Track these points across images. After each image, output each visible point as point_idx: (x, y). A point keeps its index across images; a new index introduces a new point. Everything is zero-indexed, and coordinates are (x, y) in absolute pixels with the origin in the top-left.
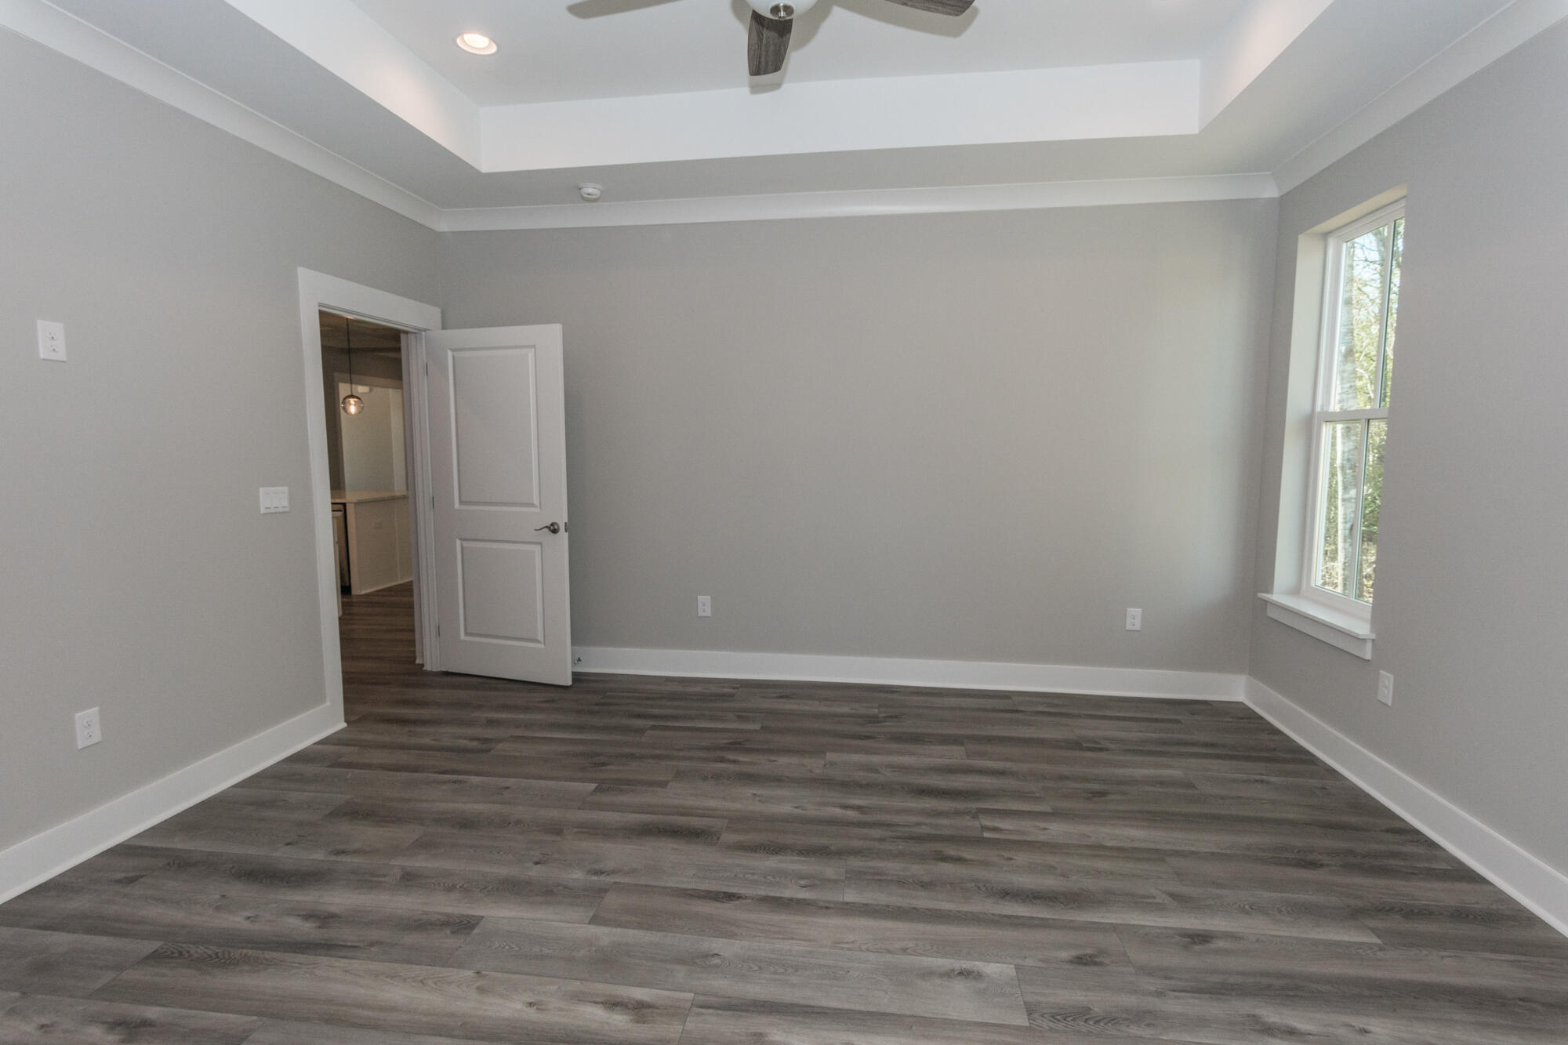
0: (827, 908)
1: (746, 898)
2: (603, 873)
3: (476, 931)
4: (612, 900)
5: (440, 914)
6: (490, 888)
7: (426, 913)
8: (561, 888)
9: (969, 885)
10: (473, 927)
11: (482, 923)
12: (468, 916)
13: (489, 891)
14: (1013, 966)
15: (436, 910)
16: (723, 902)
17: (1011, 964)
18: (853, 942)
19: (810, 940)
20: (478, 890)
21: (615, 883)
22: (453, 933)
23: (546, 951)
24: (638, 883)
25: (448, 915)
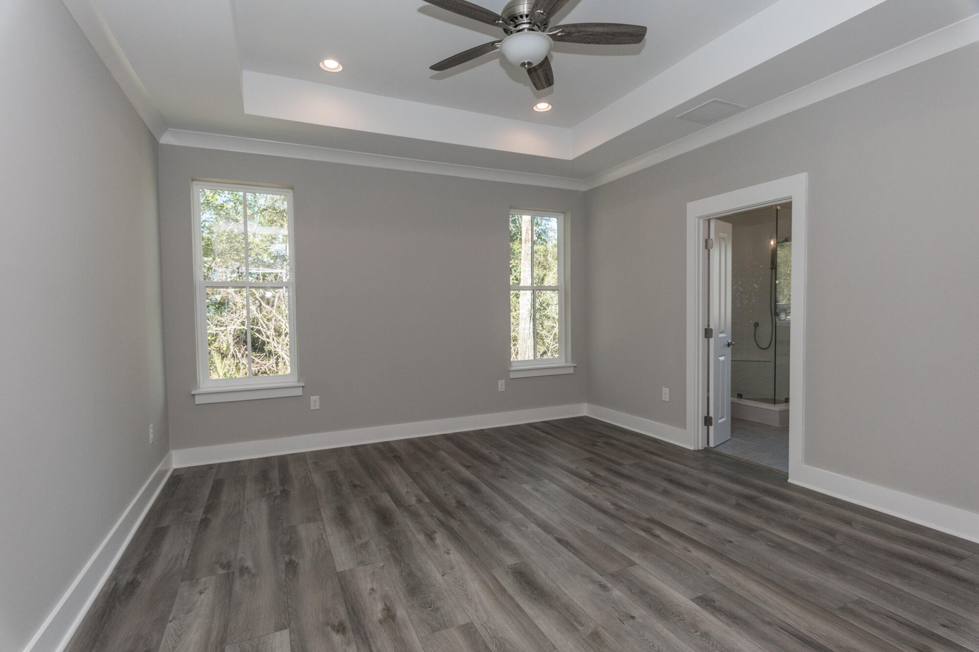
2: (601, 585)
3: (699, 594)
4: (614, 568)
5: (718, 619)
6: (677, 618)
7: (728, 625)
8: (633, 591)
10: (700, 598)
11: (694, 597)
12: (701, 606)
13: (679, 616)
15: (721, 623)
20: (686, 621)
21: (601, 575)
22: (714, 602)
23: (668, 565)
24: (590, 569)
25: (713, 614)
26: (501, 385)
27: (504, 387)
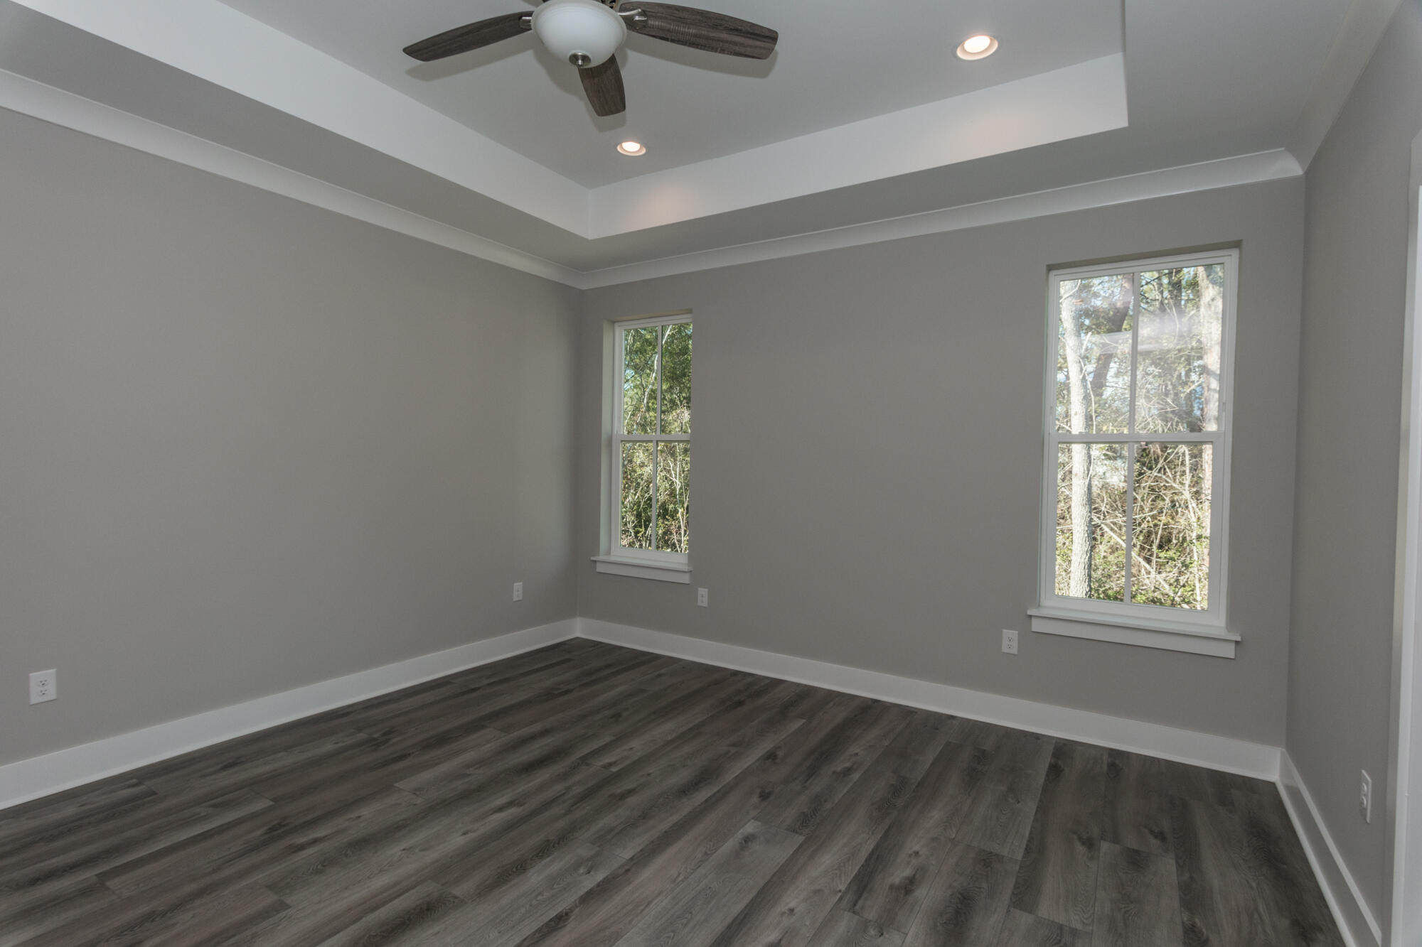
0: (628, 871)
1: (571, 910)
9: (661, 800)
14: (753, 821)
16: (564, 926)
17: (750, 820)
18: (679, 874)
19: (659, 894)
26: (1010, 640)
27: (1015, 644)
